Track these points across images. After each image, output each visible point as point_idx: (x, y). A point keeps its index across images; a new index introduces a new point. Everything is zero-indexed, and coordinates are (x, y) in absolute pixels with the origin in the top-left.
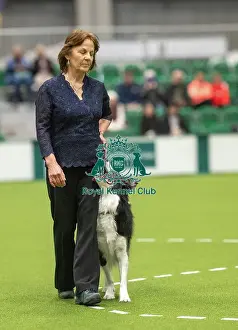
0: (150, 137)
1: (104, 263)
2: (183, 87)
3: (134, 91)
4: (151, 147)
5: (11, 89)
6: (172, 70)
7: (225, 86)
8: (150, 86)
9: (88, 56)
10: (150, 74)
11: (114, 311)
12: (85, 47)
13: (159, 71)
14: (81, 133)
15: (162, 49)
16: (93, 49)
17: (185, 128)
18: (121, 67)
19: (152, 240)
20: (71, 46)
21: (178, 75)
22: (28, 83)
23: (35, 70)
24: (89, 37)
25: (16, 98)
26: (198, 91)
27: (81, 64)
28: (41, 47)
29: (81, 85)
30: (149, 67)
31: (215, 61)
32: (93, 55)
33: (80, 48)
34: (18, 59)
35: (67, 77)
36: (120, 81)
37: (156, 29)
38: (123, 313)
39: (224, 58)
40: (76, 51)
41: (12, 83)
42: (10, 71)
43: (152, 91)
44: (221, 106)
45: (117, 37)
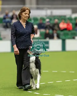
0: (47, 39)
1: (32, 78)
2: (58, 24)
3: (42, 25)
4: (47, 43)
5: (5, 24)
6: (54, 19)
7: (71, 24)
8: (48, 24)
9: (27, 15)
10: (48, 20)
11: (35, 93)
12: (26, 12)
13: (51, 20)
14: (25, 38)
15: (52, 13)
16: (29, 13)
17: (58, 37)
18: (39, 18)
19: (48, 71)
20: (22, 12)
21: (56, 20)
22: (10, 22)
23: (12, 18)
24: (27, 9)
25: (6, 27)
26: (62, 26)
27: (25, 17)
28: (14, 11)
29: (25, 24)
30: (48, 18)
31: (68, 17)
32: (29, 14)
33: (25, 13)
34: (7, 15)
35: (21, 21)
36: (38, 22)
37: (50, 6)
38: (38, 93)
39: (71, 16)
40: (23, 13)
41: (5, 22)
42: (4, 18)
43: (48, 25)
44: (69, 30)
45: (38, 8)
